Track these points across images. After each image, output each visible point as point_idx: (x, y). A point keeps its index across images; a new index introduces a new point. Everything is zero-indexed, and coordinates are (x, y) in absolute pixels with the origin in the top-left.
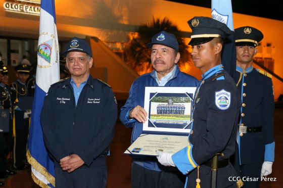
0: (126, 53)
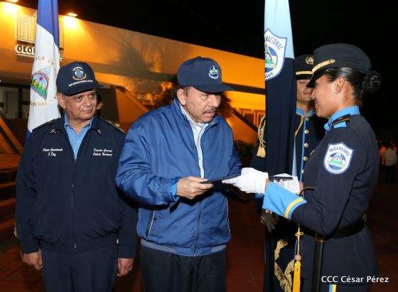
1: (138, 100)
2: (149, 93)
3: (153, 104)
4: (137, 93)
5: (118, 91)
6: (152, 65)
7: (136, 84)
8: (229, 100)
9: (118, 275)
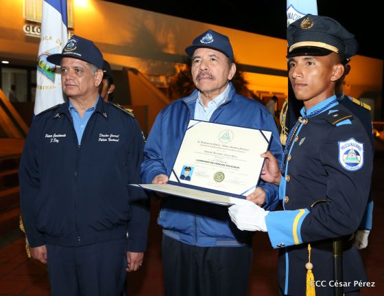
0: (172, 89)
1: (151, 83)
2: (162, 75)
3: (167, 86)
4: (150, 75)
5: (130, 73)
6: (165, 46)
7: (149, 66)
8: (246, 83)
9: (127, 269)
